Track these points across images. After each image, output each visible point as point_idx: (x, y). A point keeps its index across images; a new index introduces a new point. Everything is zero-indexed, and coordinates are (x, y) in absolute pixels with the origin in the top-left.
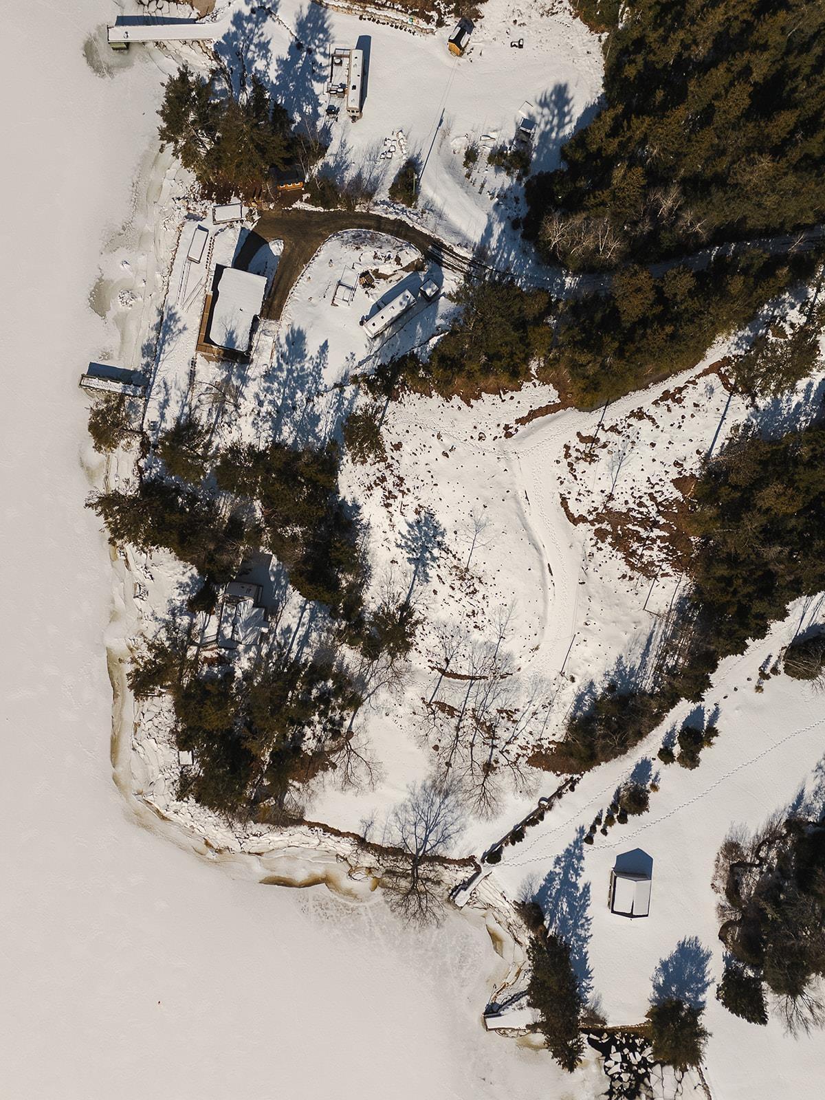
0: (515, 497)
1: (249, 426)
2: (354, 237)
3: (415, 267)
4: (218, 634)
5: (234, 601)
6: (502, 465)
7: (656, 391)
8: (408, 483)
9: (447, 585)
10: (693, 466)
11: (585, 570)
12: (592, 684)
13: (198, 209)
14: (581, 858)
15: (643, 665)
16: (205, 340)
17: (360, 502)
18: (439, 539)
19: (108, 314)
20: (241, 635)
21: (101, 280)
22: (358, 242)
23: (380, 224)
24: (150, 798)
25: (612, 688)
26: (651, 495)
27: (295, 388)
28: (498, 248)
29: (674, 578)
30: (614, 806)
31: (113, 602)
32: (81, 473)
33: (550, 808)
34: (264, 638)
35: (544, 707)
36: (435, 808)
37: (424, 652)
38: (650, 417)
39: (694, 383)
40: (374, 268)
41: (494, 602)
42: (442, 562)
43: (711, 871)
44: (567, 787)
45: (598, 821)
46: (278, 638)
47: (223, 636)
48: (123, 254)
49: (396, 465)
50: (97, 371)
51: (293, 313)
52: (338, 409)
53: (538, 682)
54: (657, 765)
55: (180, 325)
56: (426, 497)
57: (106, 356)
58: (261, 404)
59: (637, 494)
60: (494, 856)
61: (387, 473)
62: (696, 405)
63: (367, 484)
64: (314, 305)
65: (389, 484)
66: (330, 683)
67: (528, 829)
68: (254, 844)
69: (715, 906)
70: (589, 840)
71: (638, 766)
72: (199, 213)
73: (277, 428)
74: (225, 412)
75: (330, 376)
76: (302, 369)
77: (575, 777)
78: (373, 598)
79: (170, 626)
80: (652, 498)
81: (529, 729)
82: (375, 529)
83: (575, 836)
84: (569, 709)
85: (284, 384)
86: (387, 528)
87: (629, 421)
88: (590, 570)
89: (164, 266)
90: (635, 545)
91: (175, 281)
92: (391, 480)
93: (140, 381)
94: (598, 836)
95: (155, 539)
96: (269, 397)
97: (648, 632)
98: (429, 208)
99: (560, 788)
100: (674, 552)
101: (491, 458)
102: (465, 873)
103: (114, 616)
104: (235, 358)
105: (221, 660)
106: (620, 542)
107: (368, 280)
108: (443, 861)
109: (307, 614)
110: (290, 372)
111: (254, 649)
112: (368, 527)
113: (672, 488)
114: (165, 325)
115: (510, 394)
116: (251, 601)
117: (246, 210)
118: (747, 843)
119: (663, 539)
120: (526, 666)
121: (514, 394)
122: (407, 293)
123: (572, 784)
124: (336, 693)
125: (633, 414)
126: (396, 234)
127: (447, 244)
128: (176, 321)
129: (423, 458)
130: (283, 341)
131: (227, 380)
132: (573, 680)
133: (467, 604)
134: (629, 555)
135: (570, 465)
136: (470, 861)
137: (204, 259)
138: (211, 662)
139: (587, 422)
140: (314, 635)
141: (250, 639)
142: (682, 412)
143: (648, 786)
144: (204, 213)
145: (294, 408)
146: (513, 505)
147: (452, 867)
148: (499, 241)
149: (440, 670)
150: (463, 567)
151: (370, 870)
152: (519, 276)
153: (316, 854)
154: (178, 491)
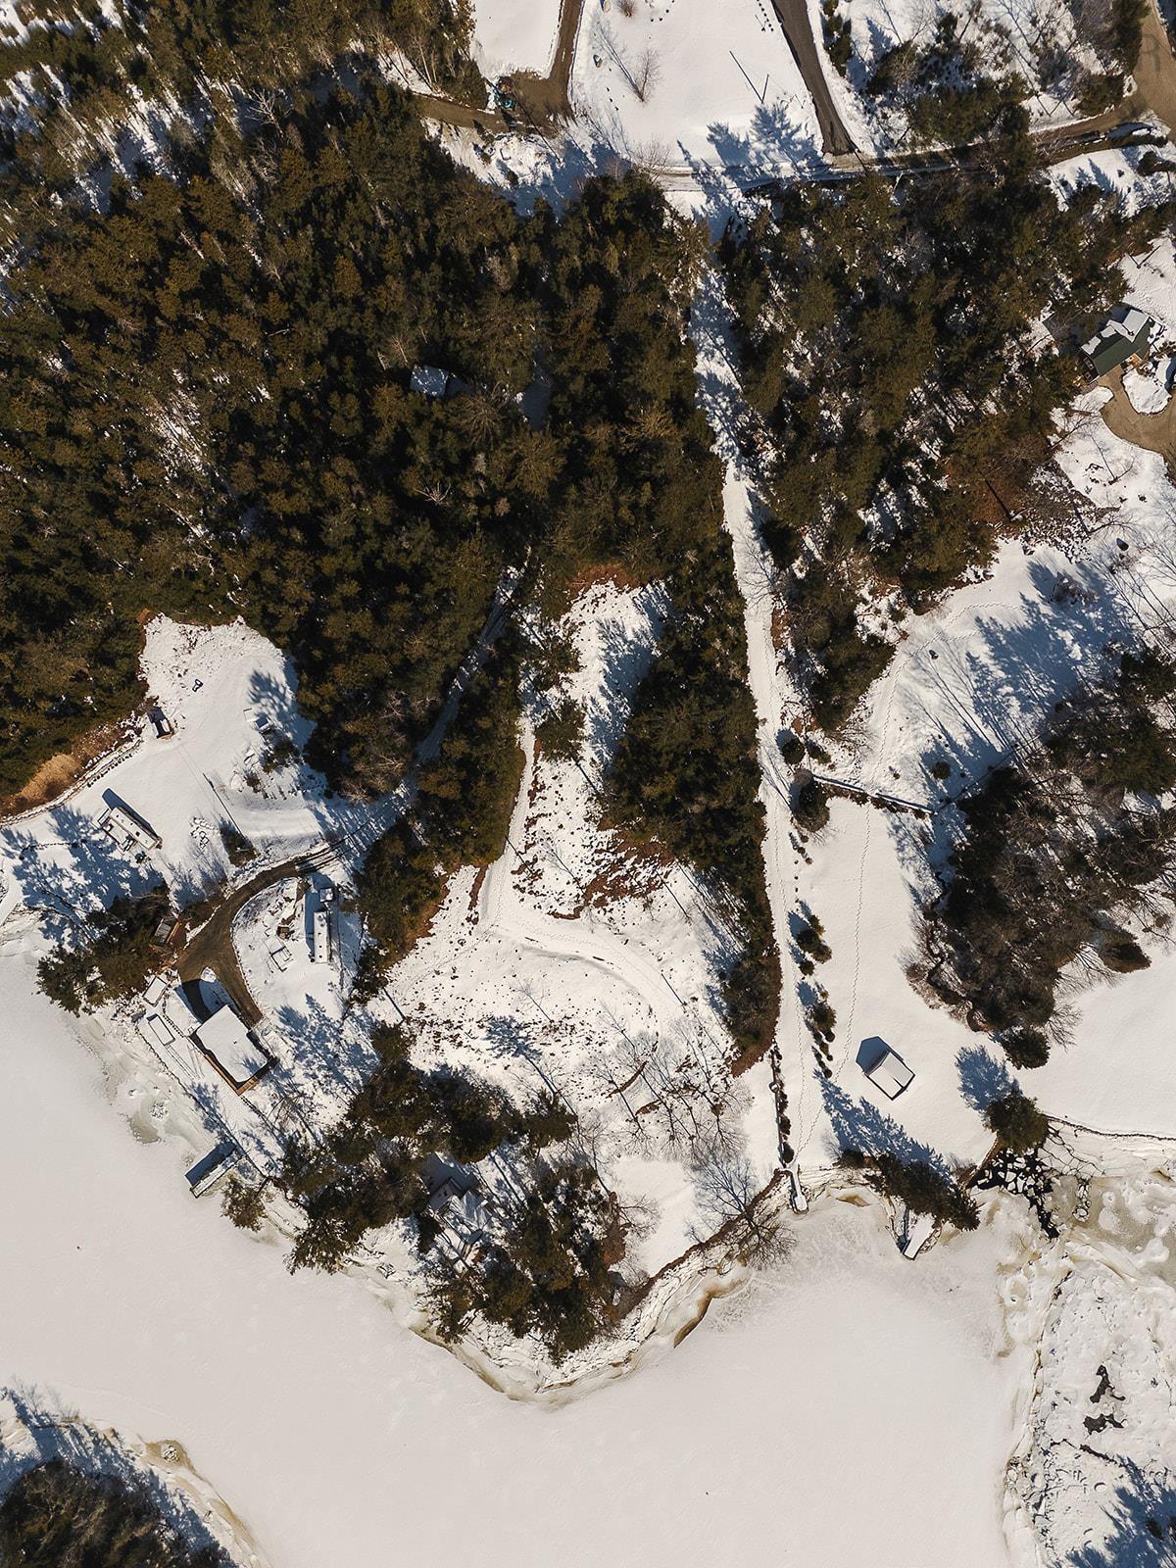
0: (525, 948)
1: (324, 1097)
2: (245, 916)
3: (303, 890)
4: (461, 1238)
5: (445, 1209)
6: (494, 941)
7: (523, 799)
8: (455, 1019)
9: (552, 1042)
10: (596, 809)
11: (618, 933)
12: (708, 987)
13: (134, 1008)
14: (838, 1090)
15: (722, 939)
16: (238, 1086)
17: (443, 1062)
18: (514, 1025)
19: (159, 1134)
20: (474, 1224)
21: (130, 1120)
22: (252, 916)
23: (251, 889)
24: (547, 1383)
25: (722, 976)
26: (596, 851)
27: (322, 1044)
28: (337, 819)
29: (674, 870)
30: (817, 1037)
31: (378, 1297)
32: (262, 1245)
33: (782, 1085)
34: (490, 1207)
35: (700, 1035)
36: (717, 1173)
37: (592, 1093)
38: (539, 816)
39: (538, 768)
40: (280, 921)
41: (592, 1018)
42: (533, 1035)
43: (919, 999)
44: (776, 1060)
45: (818, 1056)
46: (499, 1195)
47: (466, 1235)
48: (123, 1089)
49: (434, 1018)
50: (196, 1176)
51: (267, 1003)
52: (363, 1027)
53: (677, 1026)
54: (809, 980)
55: (211, 1089)
56: (475, 1012)
57: (189, 1159)
58: (314, 1077)
59: (588, 861)
60: (787, 1155)
61: (435, 1028)
62: (555, 778)
63: (432, 1047)
64: (272, 984)
65: (446, 1033)
66: (563, 1182)
67: (787, 1113)
68: (642, 1331)
69: (948, 1016)
70: (828, 1073)
71: (799, 994)
72: (137, 1010)
73: (342, 1079)
74: (300, 1107)
75: (334, 1012)
76: (313, 1028)
77: (772, 1048)
78: (520, 1102)
79: (427, 1270)
80: (601, 851)
81: (709, 1058)
82: (471, 1064)
83: (818, 1081)
84: (716, 1017)
85: (314, 1050)
86: (477, 1056)
87: (531, 832)
88: (622, 929)
89: (156, 1064)
90: (627, 883)
91: (175, 1068)
92: (443, 1030)
93: (226, 1150)
94: (829, 1064)
95: (353, 1235)
96: (314, 1067)
97: (701, 916)
98: (268, 844)
99: (773, 1066)
100: (654, 858)
101: (482, 946)
102: (785, 1186)
103: (389, 1304)
104: (267, 1069)
105: (485, 1249)
106: (617, 892)
107: (284, 931)
108: (762, 1195)
109: (498, 1159)
110: (308, 1039)
111: (493, 1219)
112: (465, 1068)
113: (603, 834)
114: (202, 1099)
115: (446, 901)
116: (455, 1198)
117: (163, 976)
118: (918, 957)
119: (637, 861)
120: (660, 1027)
121: (448, 897)
122: (316, 915)
123: (776, 1054)
124: (574, 1182)
125: (527, 827)
126: (268, 884)
127: (304, 854)
128: (206, 1089)
129: (444, 995)
130: (281, 1025)
131: (279, 1088)
132: (695, 999)
133: (579, 1039)
134: (632, 891)
135: (531, 893)
136: (778, 1175)
137: (175, 1034)
138: (479, 1259)
139: (509, 861)
140: (517, 1166)
141: (483, 1220)
142: (552, 790)
143: (821, 999)
144: (141, 1007)
145: (336, 1056)
146: (530, 954)
147: (772, 1192)
148: (332, 815)
149: (615, 1092)
150: (548, 1023)
151: (729, 1256)
152: (368, 822)
153: (685, 1288)
154: (332, 1186)
